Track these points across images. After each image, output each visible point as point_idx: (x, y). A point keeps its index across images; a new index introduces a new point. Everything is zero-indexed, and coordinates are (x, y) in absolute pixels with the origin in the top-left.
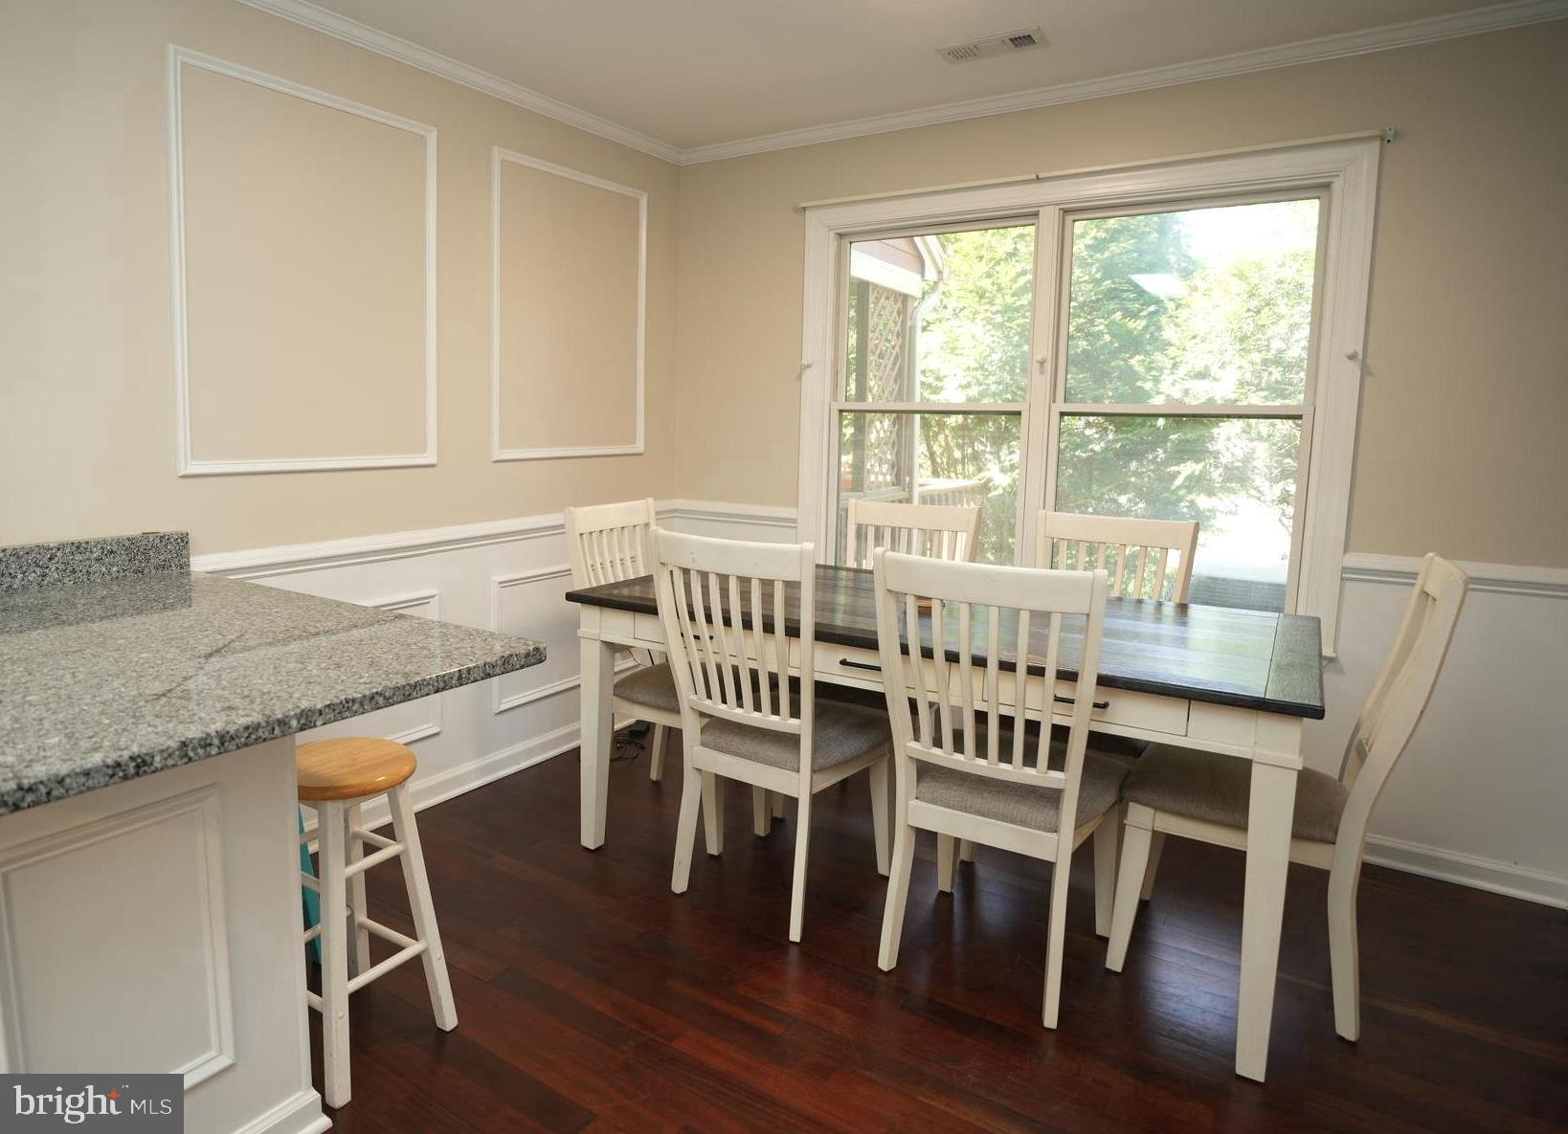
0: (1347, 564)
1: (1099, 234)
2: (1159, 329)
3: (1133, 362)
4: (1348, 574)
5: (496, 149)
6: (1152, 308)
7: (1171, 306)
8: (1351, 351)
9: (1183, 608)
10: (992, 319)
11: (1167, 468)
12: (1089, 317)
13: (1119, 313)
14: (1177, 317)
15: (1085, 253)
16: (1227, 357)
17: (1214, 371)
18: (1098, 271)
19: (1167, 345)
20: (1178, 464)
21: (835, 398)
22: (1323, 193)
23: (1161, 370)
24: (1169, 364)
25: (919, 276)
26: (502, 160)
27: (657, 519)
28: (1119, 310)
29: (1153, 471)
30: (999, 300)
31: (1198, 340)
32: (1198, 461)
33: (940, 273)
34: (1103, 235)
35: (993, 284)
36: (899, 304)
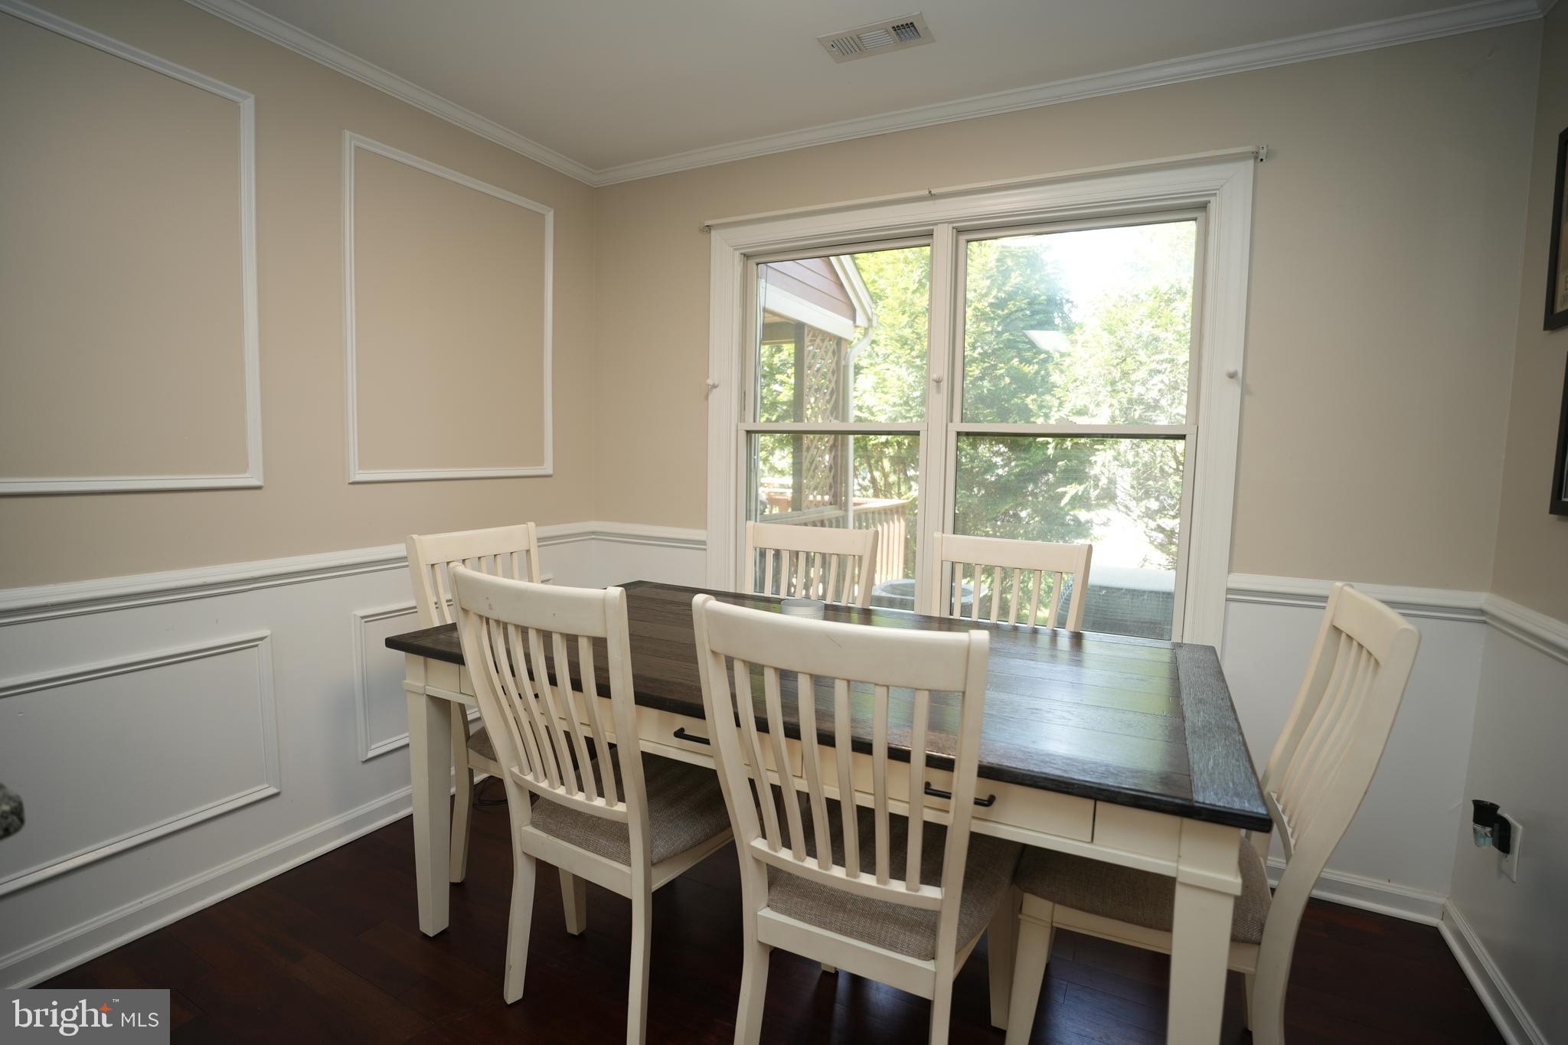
0: (1231, 585)
1: (999, 294)
2: (1048, 374)
3: (1028, 400)
4: (1234, 595)
5: (347, 134)
6: (1042, 356)
7: (1057, 356)
8: (1232, 369)
9: (1077, 639)
10: (913, 362)
11: (1057, 489)
12: (992, 363)
13: (1016, 360)
14: (1061, 365)
15: (988, 309)
16: (1101, 398)
17: (1092, 407)
18: (998, 325)
19: (1053, 387)
20: (1065, 486)
21: (742, 418)
22: (1200, 215)
23: (1050, 408)
24: (1056, 403)
25: (851, 322)
26: (357, 148)
27: (539, 546)
28: (1016, 357)
29: (1046, 492)
30: (917, 347)
31: (1078, 383)
32: (1080, 484)
33: (870, 320)
34: (1003, 296)
35: (913, 332)
36: (834, 346)
